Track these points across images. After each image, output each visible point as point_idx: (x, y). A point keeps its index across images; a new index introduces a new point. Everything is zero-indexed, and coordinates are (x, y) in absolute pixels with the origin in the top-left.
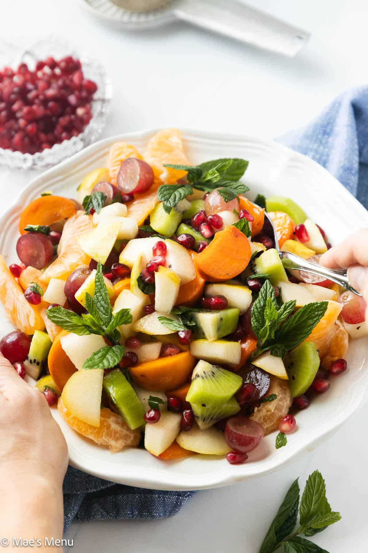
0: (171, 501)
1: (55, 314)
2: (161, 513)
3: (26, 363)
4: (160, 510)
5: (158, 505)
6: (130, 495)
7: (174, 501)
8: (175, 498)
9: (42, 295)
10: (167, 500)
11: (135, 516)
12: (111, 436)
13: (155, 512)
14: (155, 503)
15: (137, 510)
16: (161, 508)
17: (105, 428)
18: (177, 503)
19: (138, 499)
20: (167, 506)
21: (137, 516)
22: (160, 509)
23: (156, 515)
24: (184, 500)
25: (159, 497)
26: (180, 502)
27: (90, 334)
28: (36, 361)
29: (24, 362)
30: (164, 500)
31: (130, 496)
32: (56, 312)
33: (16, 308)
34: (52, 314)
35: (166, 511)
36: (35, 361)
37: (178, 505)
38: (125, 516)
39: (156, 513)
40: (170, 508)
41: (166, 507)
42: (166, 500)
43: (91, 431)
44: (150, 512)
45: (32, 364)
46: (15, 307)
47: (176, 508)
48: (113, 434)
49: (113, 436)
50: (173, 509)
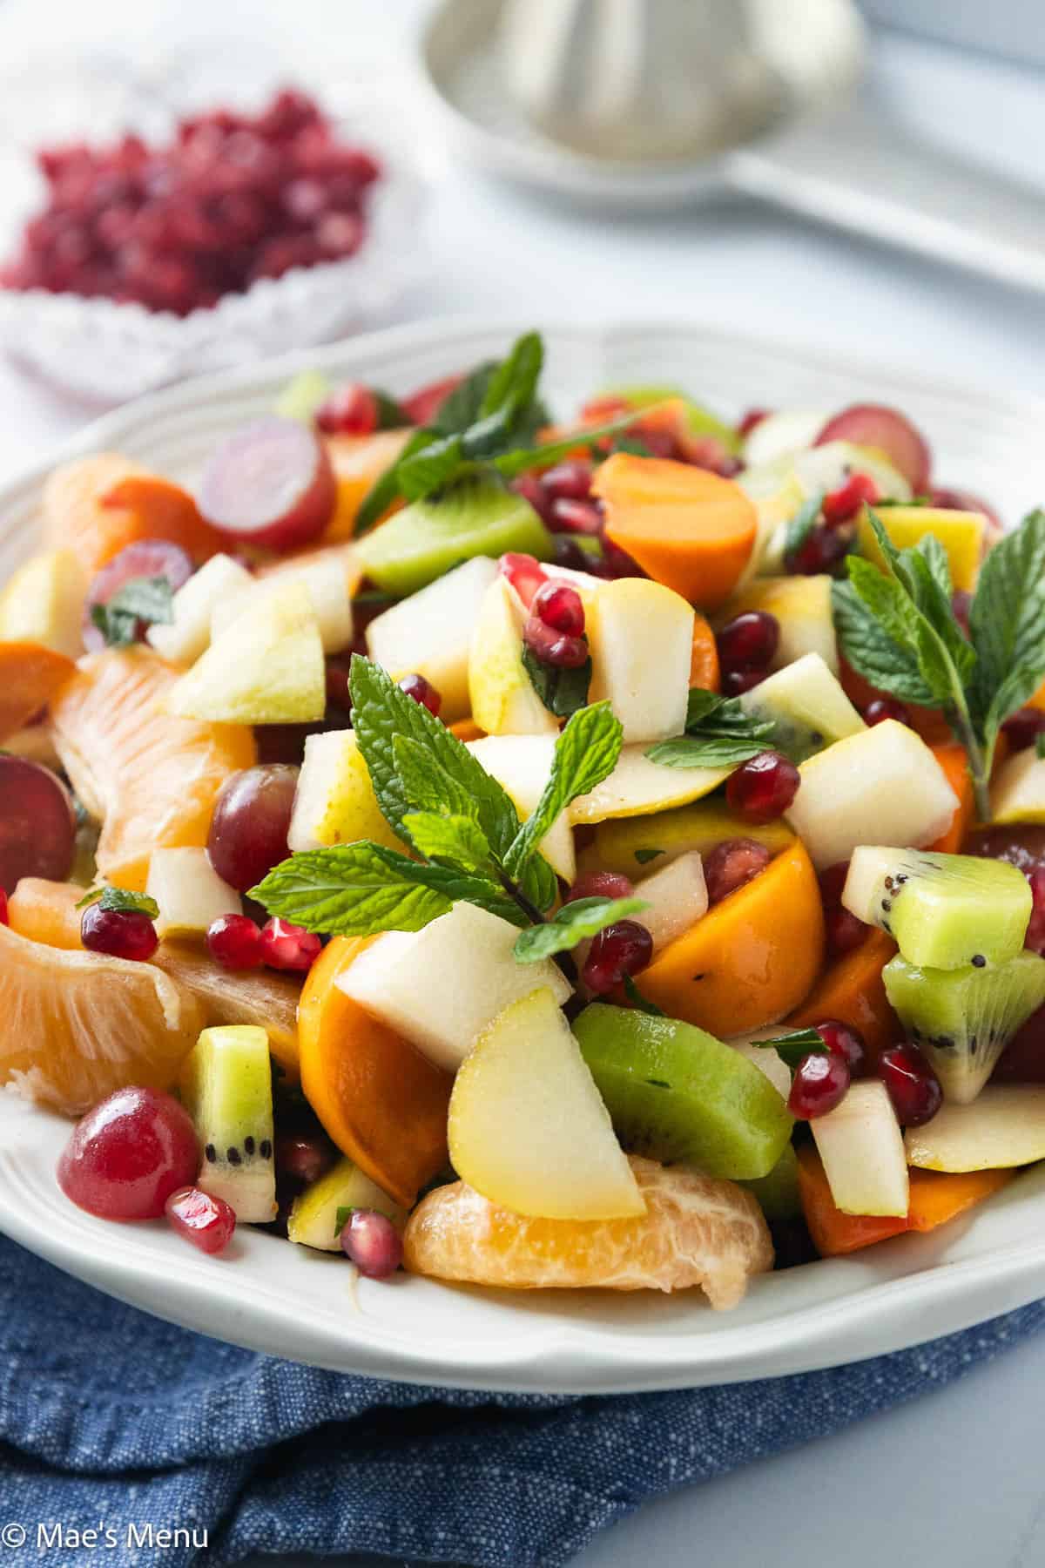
0: (548, 1500)
2: (507, 1541)
4: (504, 1526)
5: (499, 1507)
6: (392, 1465)
7: (561, 1503)
8: (567, 1493)
10: (536, 1496)
11: (405, 1544)
13: (483, 1534)
14: (489, 1497)
15: (413, 1523)
16: (508, 1521)
18: (570, 1518)
19: (422, 1481)
20: (533, 1517)
21: (411, 1545)
22: (504, 1522)
23: (488, 1545)
24: (600, 1510)
25: (505, 1478)
26: (582, 1512)
30: (524, 1493)
31: (391, 1469)
35: (524, 1541)
37: (576, 1525)
38: (366, 1539)
39: (489, 1538)
40: (543, 1531)
41: (527, 1524)
42: (531, 1493)
44: (462, 1531)
47: (564, 1537)
48: (701, 1231)
49: (703, 1237)
50: (554, 1541)
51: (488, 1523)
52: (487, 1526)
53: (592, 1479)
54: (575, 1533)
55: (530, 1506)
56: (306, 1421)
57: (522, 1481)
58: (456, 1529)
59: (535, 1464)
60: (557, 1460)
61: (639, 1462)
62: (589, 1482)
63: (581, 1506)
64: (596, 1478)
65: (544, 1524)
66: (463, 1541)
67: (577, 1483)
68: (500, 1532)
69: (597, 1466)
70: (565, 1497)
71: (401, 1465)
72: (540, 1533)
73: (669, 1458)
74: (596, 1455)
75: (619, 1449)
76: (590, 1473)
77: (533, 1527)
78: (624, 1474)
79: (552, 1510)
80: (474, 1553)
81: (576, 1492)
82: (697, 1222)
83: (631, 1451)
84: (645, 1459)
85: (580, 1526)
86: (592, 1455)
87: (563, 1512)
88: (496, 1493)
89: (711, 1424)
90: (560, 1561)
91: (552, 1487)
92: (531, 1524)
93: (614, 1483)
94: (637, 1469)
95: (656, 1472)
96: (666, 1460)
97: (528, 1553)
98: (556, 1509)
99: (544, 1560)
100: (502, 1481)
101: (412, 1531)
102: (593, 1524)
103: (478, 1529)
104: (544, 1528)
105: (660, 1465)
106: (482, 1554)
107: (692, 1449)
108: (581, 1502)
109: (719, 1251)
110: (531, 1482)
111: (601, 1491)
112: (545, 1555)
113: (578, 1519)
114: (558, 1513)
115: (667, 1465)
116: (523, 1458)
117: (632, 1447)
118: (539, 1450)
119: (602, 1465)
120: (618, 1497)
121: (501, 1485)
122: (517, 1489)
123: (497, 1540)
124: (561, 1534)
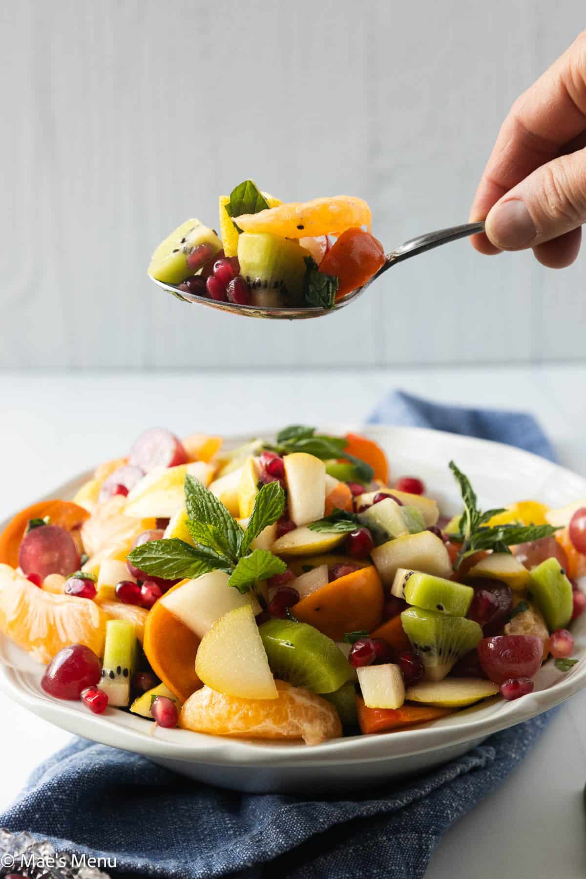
0: (409, 843)
1: (145, 555)
2: (402, 866)
3: (103, 684)
5: (393, 852)
7: (415, 843)
8: (416, 838)
9: (96, 581)
10: (404, 843)
12: (300, 715)
17: (288, 702)
18: (420, 847)
26: (424, 844)
27: (211, 571)
28: (122, 669)
29: (98, 685)
30: (399, 843)
32: (146, 552)
33: (55, 625)
34: (139, 558)
36: (119, 669)
37: (424, 850)
42: (402, 842)
43: (265, 713)
45: (115, 680)
46: (52, 622)
47: (422, 857)
48: (303, 711)
49: (304, 714)
50: (418, 860)
51: (392, 860)
52: (392, 861)
53: (422, 829)
54: (425, 854)
55: (404, 848)
56: (307, 835)
57: (396, 838)
58: (379, 867)
59: (397, 831)
60: (405, 826)
61: (436, 816)
62: (421, 831)
63: (423, 841)
64: (423, 828)
65: (412, 855)
66: (385, 871)
67: (417, 832)
68: (398, 862)
69: (422, 823)
70: (415, 840)
71: (342, 851)
72: (412, 859)
73: (447, 811)
74: (419, 818)
75: (427, 814)
76: (420, 827)
77: (408, 857)
78: (433, 822)
79: (412, 847)
80: (391, 875)
81: (418, 836)
82: (302, 707)
83: (432, 813)
84: (438, 814)
85: (426, 850)
86: (418, 819)
87: (417, 846)
88: (389, 847)
89: (456, 793)
90: (423, 869)
91: (409, 837)
92: (407, 855)
93: (431, 828)
94: (437, 819)
95: (444, 818)
96: (446, 812)
97: (411, 869)
98: (414, 846)
99: (417, 871)
100: (389, 841)
101: (361, 874)
102: (430, 847)
103: (389, 864)
104: (412, 856)
105: (445, 815)
106: (395, 874)
107: (454, 805)
108: (422, 839)
109: (311, 721)
110: (400, 838)
111: (428, 832)
112: (417, 868)
113: (424, 847)
114: (415, 848)
115: (447, 814)
116: (391, 830)
117: (431, 811)
118: (396, 825)
119: (423, 822)
120: (435, 833)
121: (389, 843)
122: (396, 843)
123: (398, 866)
124: (420, 857)
